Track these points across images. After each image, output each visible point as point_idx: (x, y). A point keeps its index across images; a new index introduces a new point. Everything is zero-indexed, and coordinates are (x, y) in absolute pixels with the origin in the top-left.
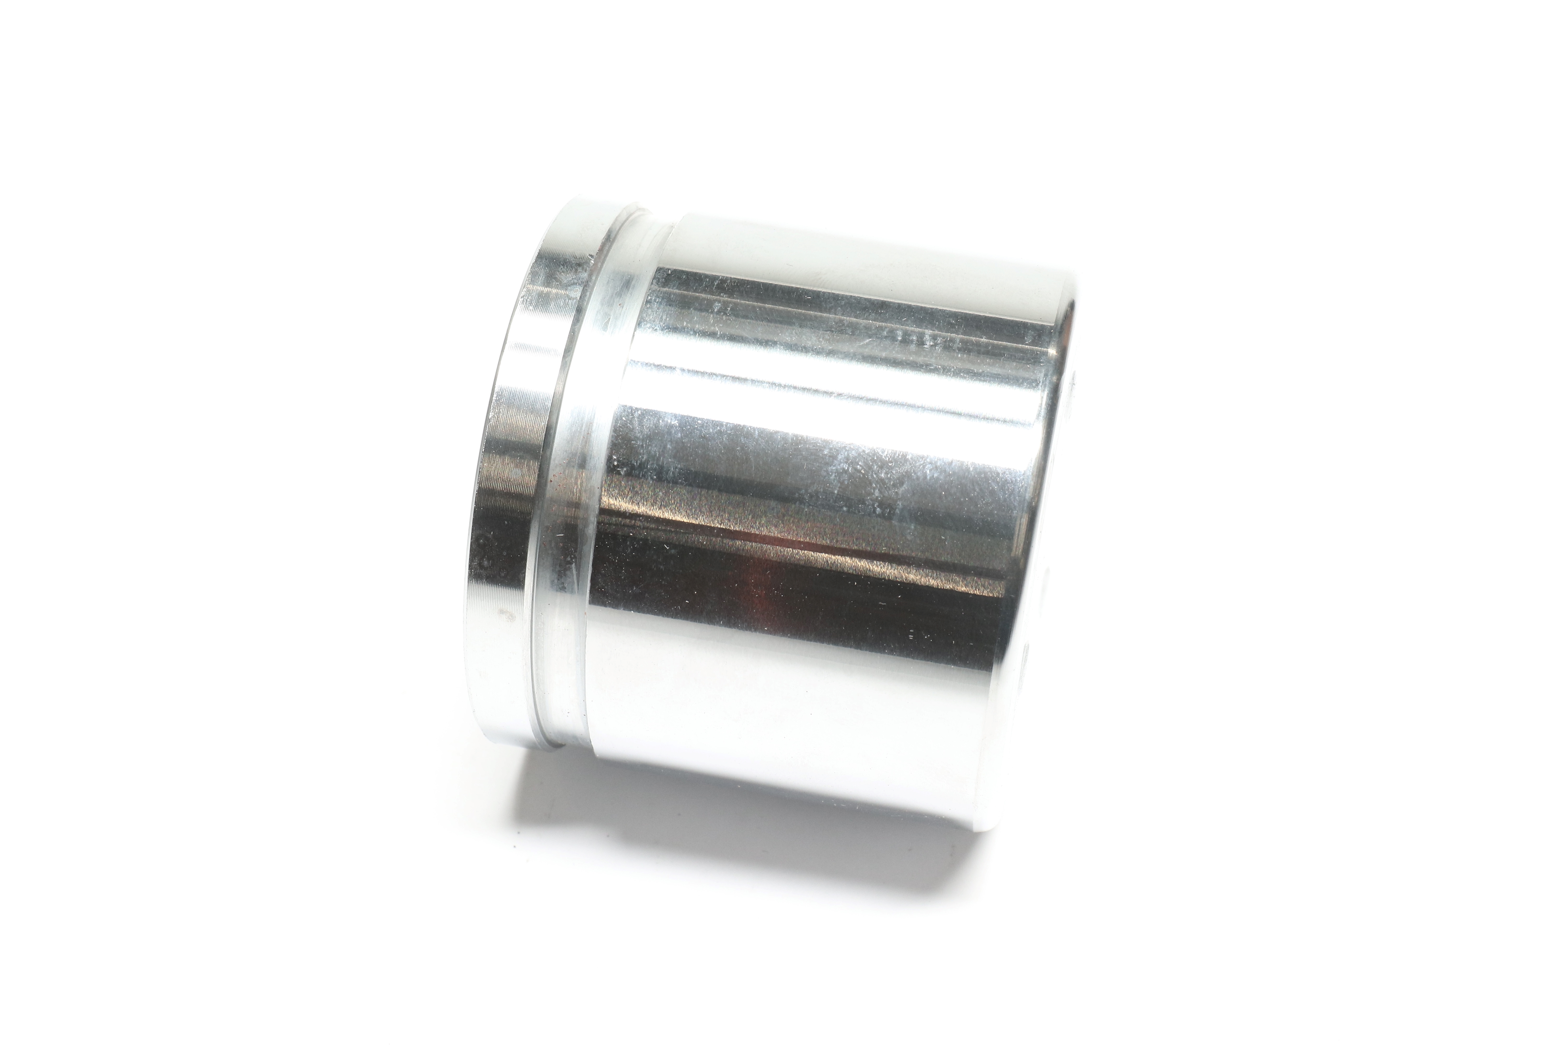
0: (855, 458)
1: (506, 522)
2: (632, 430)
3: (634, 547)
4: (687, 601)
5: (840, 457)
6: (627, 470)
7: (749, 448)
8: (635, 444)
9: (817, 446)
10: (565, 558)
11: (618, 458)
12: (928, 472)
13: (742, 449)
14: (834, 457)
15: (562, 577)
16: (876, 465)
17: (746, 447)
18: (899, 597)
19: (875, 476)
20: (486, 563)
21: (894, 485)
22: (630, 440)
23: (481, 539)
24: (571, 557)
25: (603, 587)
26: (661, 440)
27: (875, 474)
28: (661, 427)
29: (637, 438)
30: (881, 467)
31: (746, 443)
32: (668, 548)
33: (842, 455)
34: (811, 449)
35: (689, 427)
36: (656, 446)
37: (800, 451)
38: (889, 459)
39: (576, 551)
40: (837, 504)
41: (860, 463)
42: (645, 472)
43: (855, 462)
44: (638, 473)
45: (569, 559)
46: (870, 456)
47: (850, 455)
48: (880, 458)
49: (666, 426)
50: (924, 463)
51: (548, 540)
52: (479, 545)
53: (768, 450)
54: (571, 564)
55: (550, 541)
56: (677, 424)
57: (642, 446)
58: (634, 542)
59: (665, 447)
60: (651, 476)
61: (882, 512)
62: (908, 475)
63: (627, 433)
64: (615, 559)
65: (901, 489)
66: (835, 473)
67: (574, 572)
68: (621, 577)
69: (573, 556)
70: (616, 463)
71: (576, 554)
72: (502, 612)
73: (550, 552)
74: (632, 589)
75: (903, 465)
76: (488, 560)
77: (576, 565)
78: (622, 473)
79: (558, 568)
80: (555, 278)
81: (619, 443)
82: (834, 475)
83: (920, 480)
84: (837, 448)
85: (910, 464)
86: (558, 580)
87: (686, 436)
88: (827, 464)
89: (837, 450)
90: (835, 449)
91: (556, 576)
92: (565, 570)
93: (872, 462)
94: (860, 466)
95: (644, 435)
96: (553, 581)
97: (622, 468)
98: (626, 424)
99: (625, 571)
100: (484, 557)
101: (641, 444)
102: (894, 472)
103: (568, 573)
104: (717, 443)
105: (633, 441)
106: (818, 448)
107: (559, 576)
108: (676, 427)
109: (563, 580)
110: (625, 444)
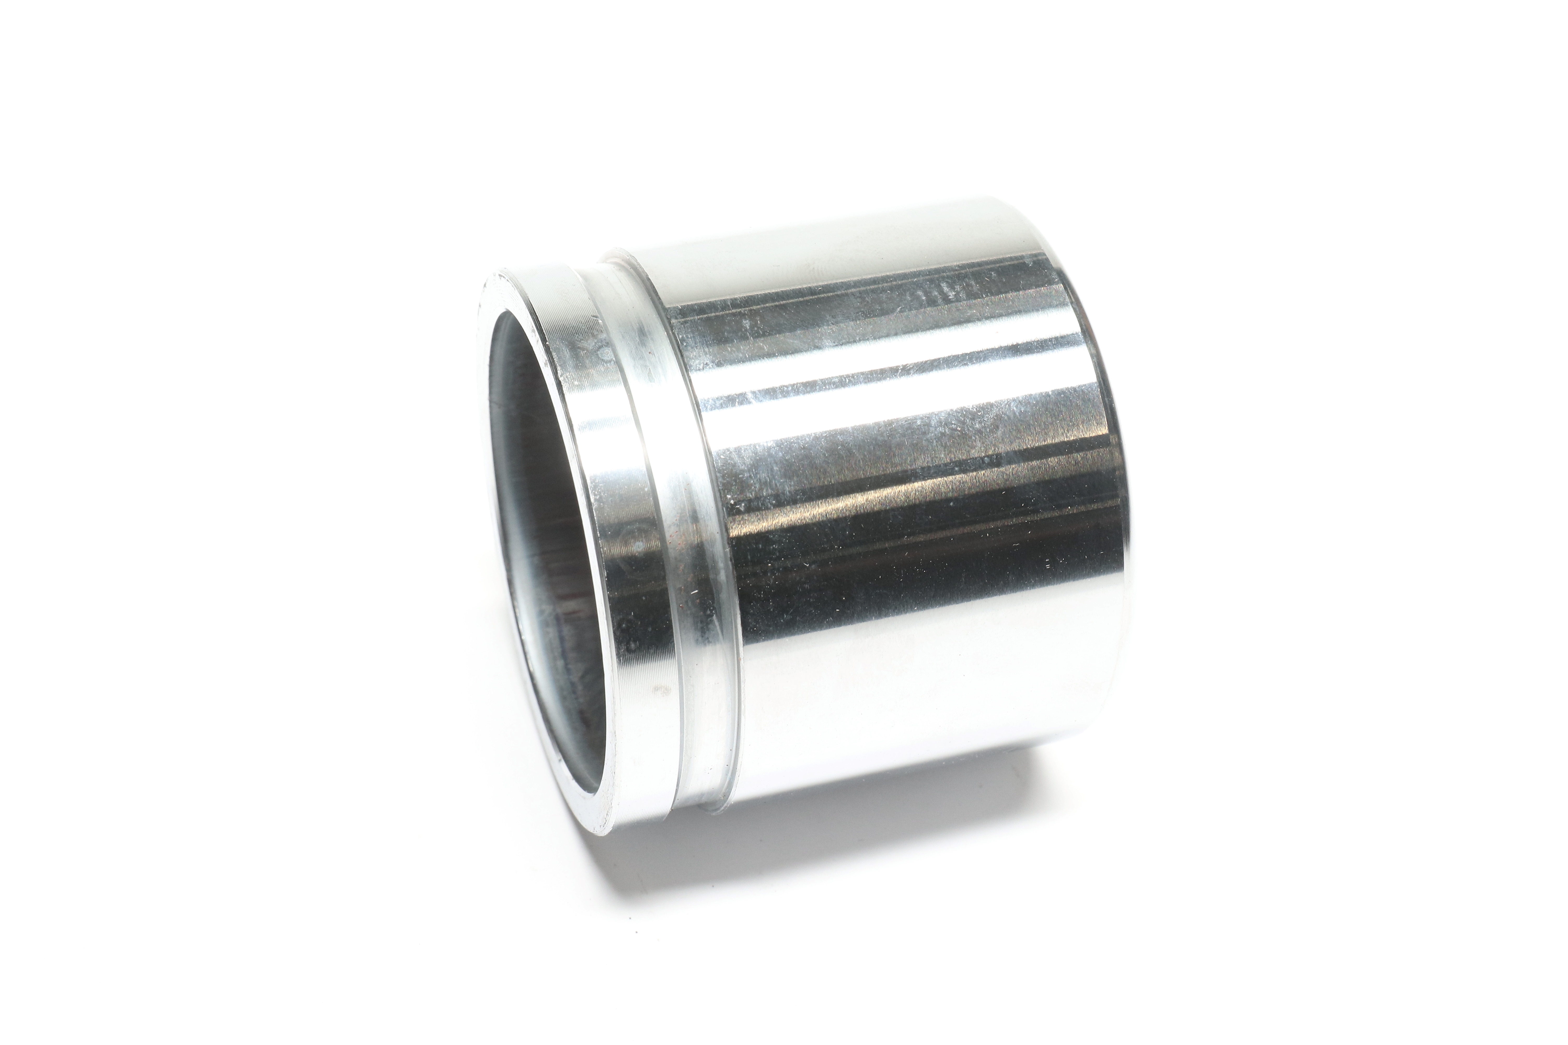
0: (946, 419)
1: (644, 598)
2: (734, 465)
3: (775, 576)
4: (837, 610)
5: (933, 423)
6: (745, 505)
7: (849, 444)
8: (743, 477)
9: (909, 420)
10: (705, 612)
11: (732, 496)
12: (1015, 409)
13: (842, 445)
14: (928, 425)
15: (705, 633)
16: (968, 418)
17: (846, 443)
18: (1029, 532)
19: (971, 429)
20: (633, 646)
21: (991, 431)
22: (736, 475)
23: (623, 623)
24: (710, 610)
25: (755, 626)
26: (766, 465)
27: (970, 427)
28: (760, 452)
29: (743, 471)
30: (973, 419)
31: (844, 440)
32: (808, 565)
33: (934, 420)
34: (904, 425)
35: (786, 444)
36: (763, 472)
37: (896, 430)
38: (976, 409)
39: (713, 603)
40: (948, 467)
41: (953, 422)
42: (764, 501)
43: (949, 423)
44: (756, 504)
45: (709, 612)
46: (959, 412)
47: (941, 417)
48: (968, 411)
49: (764, 449)
50: (1008, 402)
51: (684, 601)
52: (623, 631)
53: (867, 439)
54: (712, 616)
55: (687, 602)
56: (774, 445)
57: (750, 476)
58: (774, 572)
59: (772, 470)
60: (769, 502)
61: (990, 460)
62: (998, 418)
63: (732, 470)
64: (760, 594)
65: (999, 434)
66: (935, 439)
67: (717, 623)
68: (770, 609)
69: (712, 608)
70: (732, 502)
71: (715, 605)
72: (656, 689)
73: (689, 612)
74: (783, 618)
75: (991, 410)
76: (635, 641)
77: (717, 616)
78: (742, 509)
79: (700, 625)
80: (579, 348)
81: (728, 482)
82: (935, 442)
83: (1012, 419)
84: (927, 416)
85: (997, 407)
86: (702, 637)
87: (787, 453)
88: (924, 433)
89: (928, 417)
90: (926, 417)
91: (699, 634)
92: (708, 624)
93: (964, 417)
94: (955, 424)
95: (747, 466)
96: (697, 640)
97: (740, 504)
98: (727, 461)
99: (773, 603)
100: (630, 640)
101: (748, 475)
102: (986, 419)
103: (711, 626)
104: (818, 449)
105: (740, 475)
106: (910, 422)
107: (702, 632)
108: (774, 448)
109: (706, 636)
110: (734, 480)
